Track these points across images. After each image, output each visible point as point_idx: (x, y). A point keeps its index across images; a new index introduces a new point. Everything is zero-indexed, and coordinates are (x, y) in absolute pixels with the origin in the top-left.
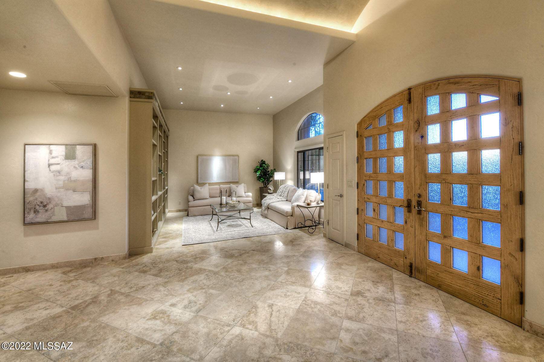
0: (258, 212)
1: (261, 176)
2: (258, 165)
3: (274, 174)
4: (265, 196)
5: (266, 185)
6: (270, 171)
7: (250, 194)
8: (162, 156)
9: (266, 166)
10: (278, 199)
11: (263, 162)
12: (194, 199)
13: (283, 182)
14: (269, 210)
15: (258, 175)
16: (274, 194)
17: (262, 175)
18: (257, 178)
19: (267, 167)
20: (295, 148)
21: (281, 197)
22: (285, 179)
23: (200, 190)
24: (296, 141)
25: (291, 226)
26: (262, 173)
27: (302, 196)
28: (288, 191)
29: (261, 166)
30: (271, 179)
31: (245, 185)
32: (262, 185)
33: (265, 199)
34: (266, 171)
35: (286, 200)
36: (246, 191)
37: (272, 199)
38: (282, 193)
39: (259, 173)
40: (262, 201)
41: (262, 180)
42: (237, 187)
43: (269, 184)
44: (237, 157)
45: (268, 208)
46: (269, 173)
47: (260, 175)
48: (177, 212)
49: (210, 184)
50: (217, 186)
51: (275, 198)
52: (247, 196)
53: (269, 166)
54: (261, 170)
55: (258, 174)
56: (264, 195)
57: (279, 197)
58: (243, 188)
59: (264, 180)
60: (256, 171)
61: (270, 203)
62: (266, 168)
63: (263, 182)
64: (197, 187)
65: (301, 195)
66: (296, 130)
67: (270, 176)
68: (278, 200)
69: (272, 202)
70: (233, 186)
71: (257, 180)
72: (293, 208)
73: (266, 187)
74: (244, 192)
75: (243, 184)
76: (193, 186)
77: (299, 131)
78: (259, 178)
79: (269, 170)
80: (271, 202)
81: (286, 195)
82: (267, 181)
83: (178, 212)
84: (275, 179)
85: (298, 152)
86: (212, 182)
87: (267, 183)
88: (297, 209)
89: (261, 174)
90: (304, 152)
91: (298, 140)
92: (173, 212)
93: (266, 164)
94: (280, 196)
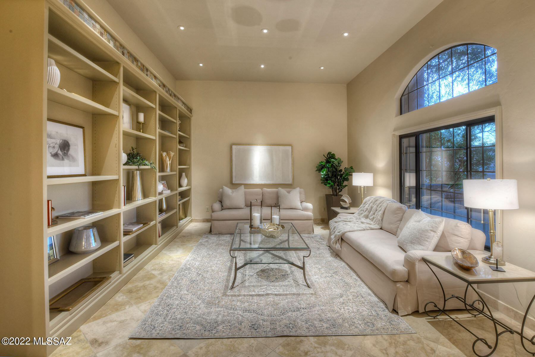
0: (322, 238)
1: (329, 177)
2: (324, 160)
3: (352, 175)
4: (335, 214)
5: (336, 191)
6: (343, 171)
7: (310, 205)
8: (155, 140)
9: (336, 162)
10: (362, 223)
11: (330, 157)
12: (223, 208)
13: (368, 190)
14: (344, 244)
15: (322, 176)
16: (352, 210)
17: (330, 175)
18: (321, 180)
19: (339, 164)
20: (395, 130)
21: (368, 221)
22: (372, 185)
23: (230, 194)
24: (396, 116)
25: (405, 307)
26: (329, 173)
27: (432, 233)
28: (383, 209)
29: (328, 162)
30: (345, 183)
31: (302, 190)
32: (330, 192)
33: (335, 219)
34: (336, 169)
35: (379, 227)
36: (304, 200)
37: (350, 222)
38: (369, 212)
39: (324, 172)
40: (330, 221)
41: (329, 184)
42: (289, 192)
43: (341, 190)
44: (289, 148)
45: (342, 239)
46: (342, 173)
47: (326, 175)
48: (203, 222)
49: (247, 186)
50: (258, 190)
51: (354, 219)
52: (305, 209)
53: (343, 161)
54: (328, 168)
55: (322, 174)
56: (334, 211)
57: (363, 220)
58: (298, 195)
59: (332, 184)
60: (320, 168)
61: (345, 231)
62: (337, 164)
63: (331, 186)
64: (228, 191)
65: (427, 231)
66: (395, 97)
67: (344, 178)
68: (363, 226)
69: (351, 230)
70: (283, 191)
71: (322, 183)
72: (410, 263)
73: (336, 195)
74: (300, 202)
75: (298, 189)
76: (222, 188)
77: (403, 98)
78: (325, 180)
79: (343, 167)
80: (348, 230)
81: (379, 218)
82: (338, 185)
83: (205, 222)
84: (353, 185)
85: (401, 137)
86: (252, 183)
87: (339, 189)
88: (420, 267)
89: (328, 175)
90: (417, 135)
91: (401, 114)
92: (198, 222)
93: (336, 159)
94: (367, 217)
